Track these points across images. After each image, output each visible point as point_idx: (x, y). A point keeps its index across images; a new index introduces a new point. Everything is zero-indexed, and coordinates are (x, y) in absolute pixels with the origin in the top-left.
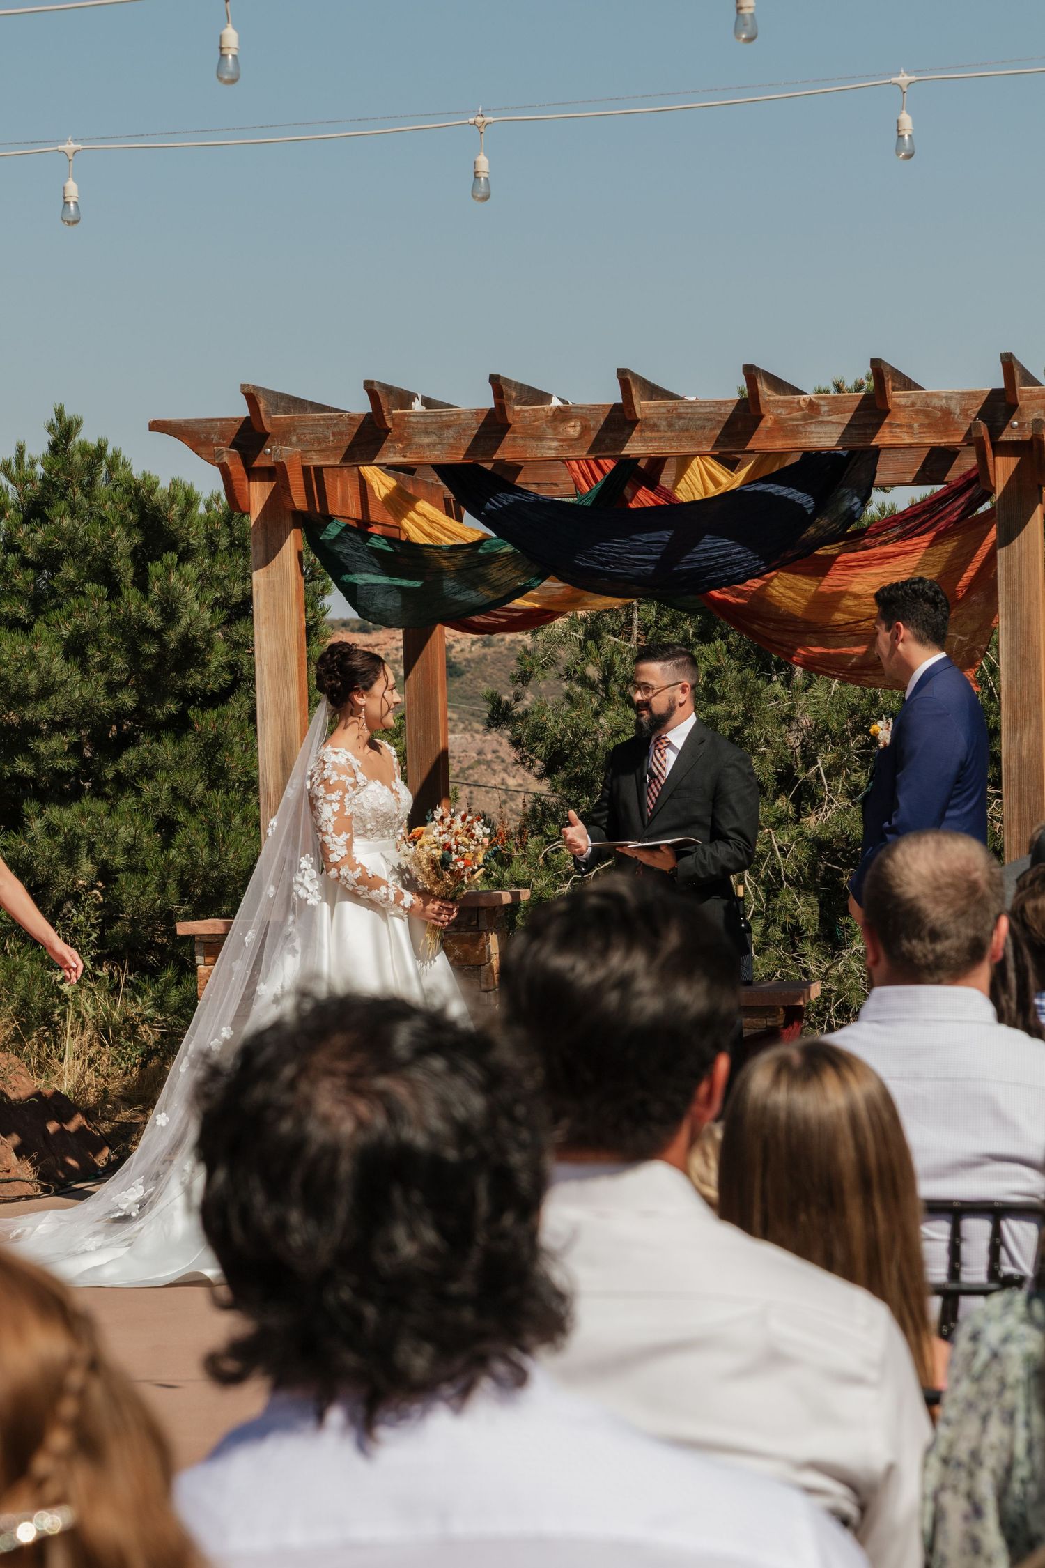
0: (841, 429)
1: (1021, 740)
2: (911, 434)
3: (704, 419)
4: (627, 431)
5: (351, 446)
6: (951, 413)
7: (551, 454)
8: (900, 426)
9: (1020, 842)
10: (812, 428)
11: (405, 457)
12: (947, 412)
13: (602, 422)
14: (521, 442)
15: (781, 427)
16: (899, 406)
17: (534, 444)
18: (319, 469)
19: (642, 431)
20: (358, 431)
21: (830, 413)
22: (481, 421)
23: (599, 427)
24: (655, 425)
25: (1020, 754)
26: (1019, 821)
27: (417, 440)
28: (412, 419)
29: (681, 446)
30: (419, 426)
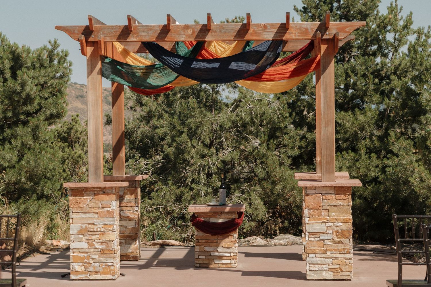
0: (274, 34)
1: (327, 130)
2: (295, 36)
3: (231, 30)
4: (207, 33)
5: (119, 35)
6: (308, 30)
7: (183, 39)
8: (292, 33)
9: (326, 162)
10: (265, 33)
11: (136, 39)
12: (306, 29)
13: (199, 30)
14: (173, 35)
15: (255, 33)
16: (292, 27)
17: (177, 36)
18: (106, 42)
19: (211, 33)
20: (122, 31)
21: (270, 29)
22: (161, 28)
23: (198, 31)
24: (216, 31)
25: (327, 135)
26: (326, 155)
27: (140, 34)
28: (139, 27)
29: (224, 38)
30: (141, 30)
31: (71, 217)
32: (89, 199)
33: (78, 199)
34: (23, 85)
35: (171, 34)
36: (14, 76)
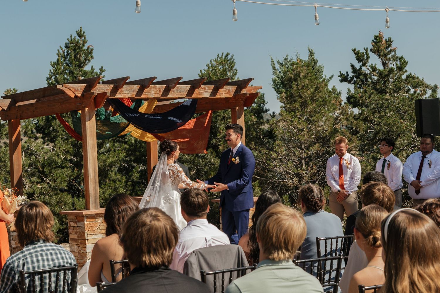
0: (210, 93)
2: (222, 95)
3: (184, 90)
4: (168, 92)
5: (111, 93)
7: (153, 97)
8: (221, 93)
10: (205, 93)
11: (122, 96)
12: (229, 91)
14: (147, 94)
15: (198, 93)
17: (149, 94)
19: (172, 92)
20: (112, 89)
21: (208, 90)
22: (139, 88)
23: (163, 91)
24: (174, 91)
27: (125, 92)
29: (179, 96)
31: (86, 238)
32: (100, 223)
33: (91, 224)
35: (145, 93)
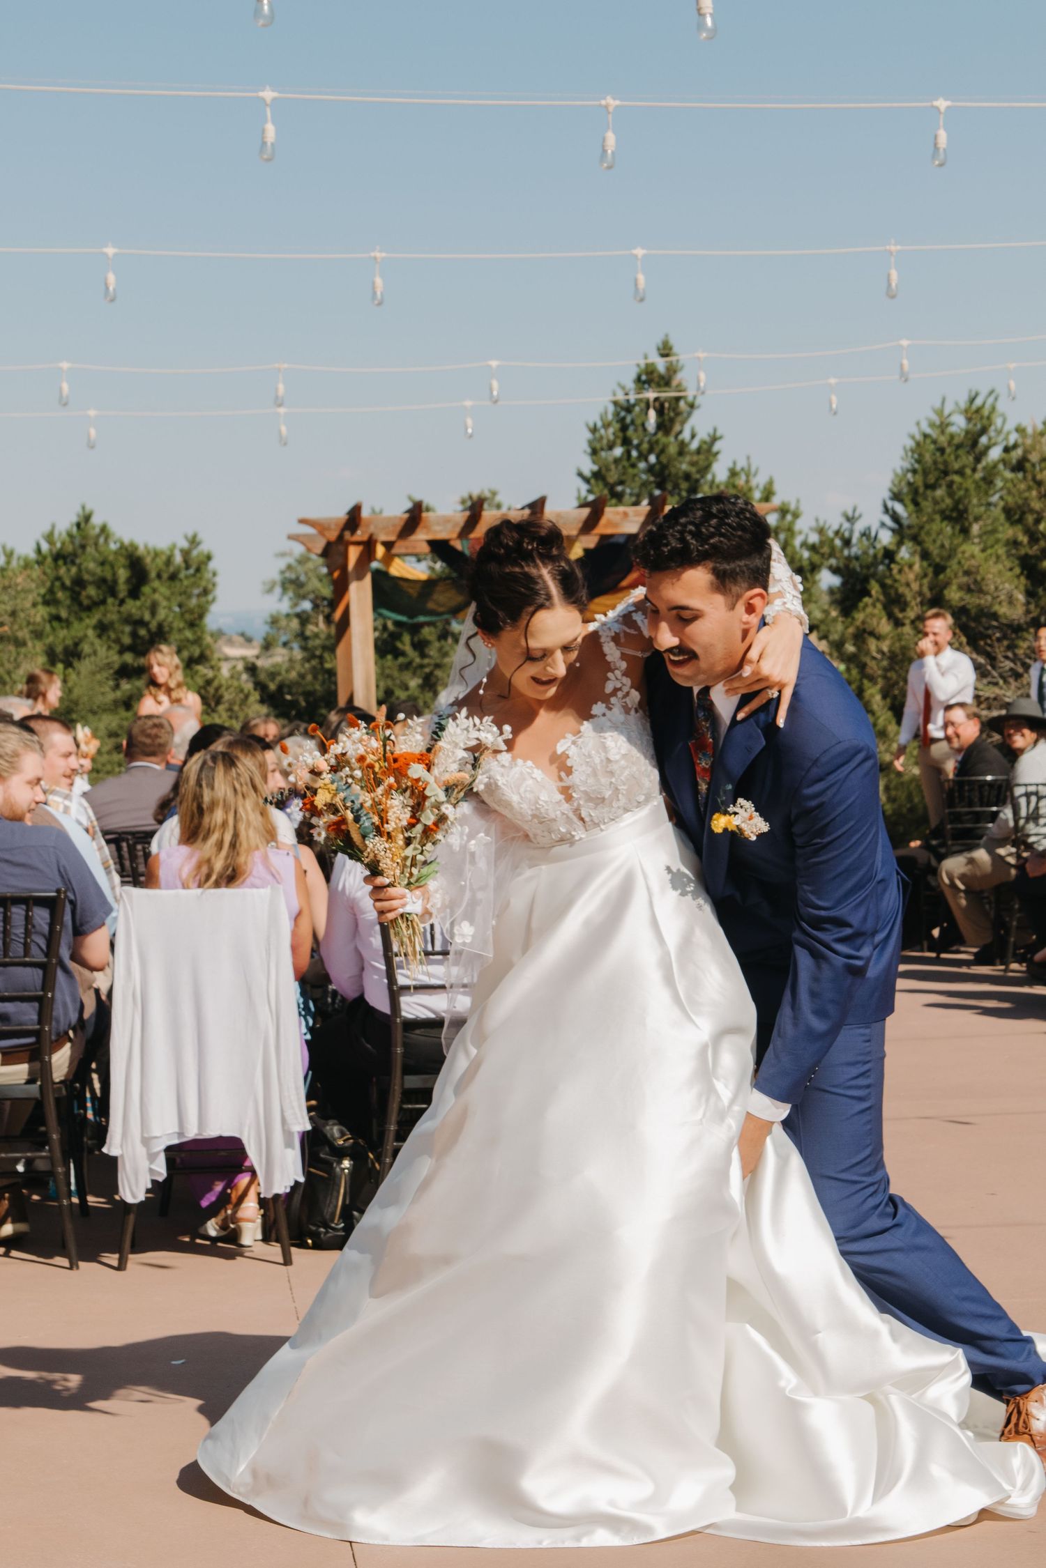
5: (401, 531)
10: (626, 523)
11: (425, 536)
20: (405, 522)
22: (465, 519)
27: (433, 528)
28: (431, 518)
30: (434, 521)
34: (154, 609)
36: (134, 593)
